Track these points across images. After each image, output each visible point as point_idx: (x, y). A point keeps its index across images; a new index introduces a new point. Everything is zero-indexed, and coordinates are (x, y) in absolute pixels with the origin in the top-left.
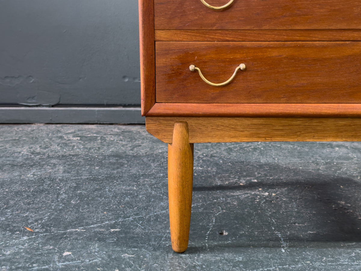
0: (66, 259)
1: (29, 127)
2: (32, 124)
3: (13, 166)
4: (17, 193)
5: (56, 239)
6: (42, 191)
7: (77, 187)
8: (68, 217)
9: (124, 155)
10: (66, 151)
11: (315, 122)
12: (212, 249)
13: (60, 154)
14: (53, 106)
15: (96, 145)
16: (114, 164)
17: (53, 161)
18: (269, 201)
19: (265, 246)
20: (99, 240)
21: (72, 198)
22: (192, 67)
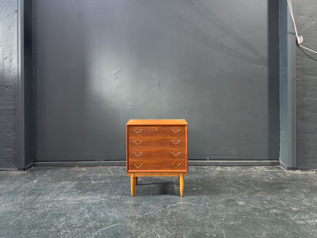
0: (114, 197)
1: (98, 167)
2: (99, 166)
3: (99, 180)
4: (102, 186)
5: (111, 194)
6: (106, 186)
7: (114, 185)
8: (113, 191)
9: (123, 176)
10: (110, 175)
11: (154, 173)
12: (138, 196)
13: (108, 176)
14: (105, 161)
15: (117, 173)
16: (121, 179)
17: (107, 178)
18: (152, 187)
19: (148, 195)
20: (119, 194)
21: (113, 187)
22: (134, 165)
